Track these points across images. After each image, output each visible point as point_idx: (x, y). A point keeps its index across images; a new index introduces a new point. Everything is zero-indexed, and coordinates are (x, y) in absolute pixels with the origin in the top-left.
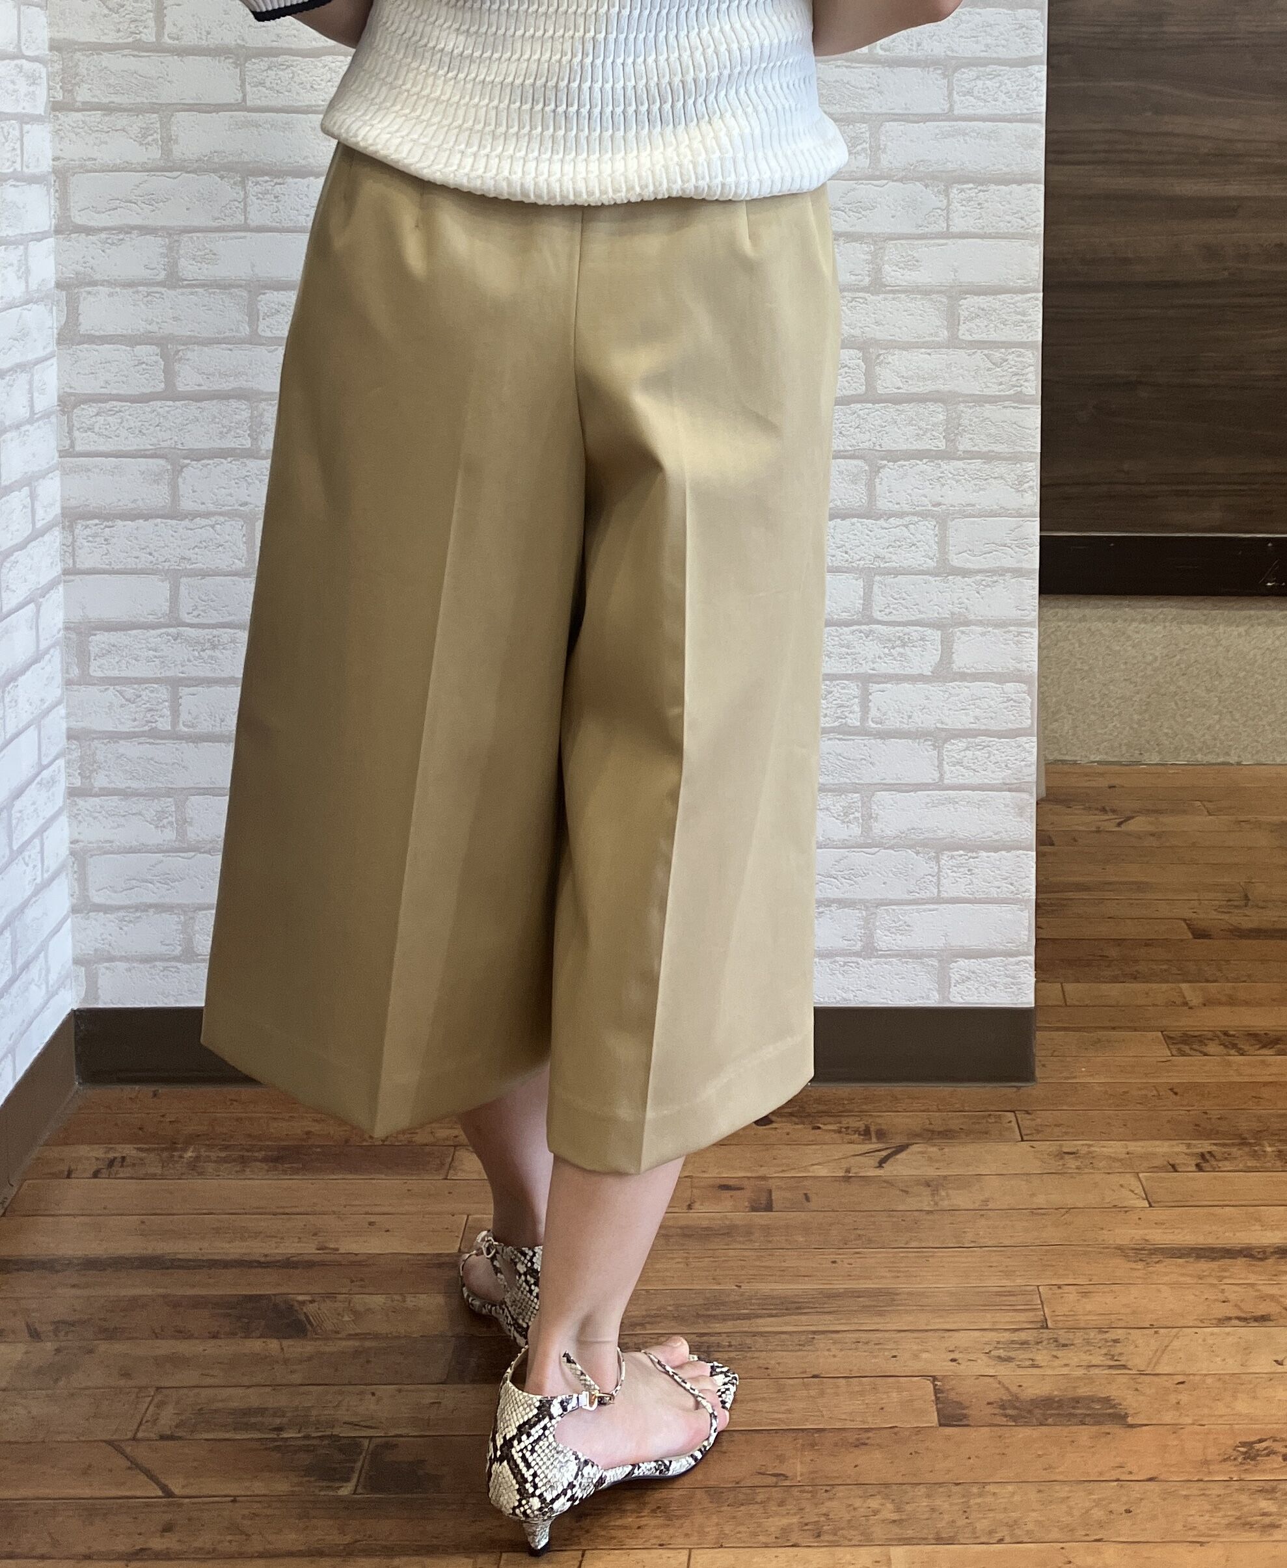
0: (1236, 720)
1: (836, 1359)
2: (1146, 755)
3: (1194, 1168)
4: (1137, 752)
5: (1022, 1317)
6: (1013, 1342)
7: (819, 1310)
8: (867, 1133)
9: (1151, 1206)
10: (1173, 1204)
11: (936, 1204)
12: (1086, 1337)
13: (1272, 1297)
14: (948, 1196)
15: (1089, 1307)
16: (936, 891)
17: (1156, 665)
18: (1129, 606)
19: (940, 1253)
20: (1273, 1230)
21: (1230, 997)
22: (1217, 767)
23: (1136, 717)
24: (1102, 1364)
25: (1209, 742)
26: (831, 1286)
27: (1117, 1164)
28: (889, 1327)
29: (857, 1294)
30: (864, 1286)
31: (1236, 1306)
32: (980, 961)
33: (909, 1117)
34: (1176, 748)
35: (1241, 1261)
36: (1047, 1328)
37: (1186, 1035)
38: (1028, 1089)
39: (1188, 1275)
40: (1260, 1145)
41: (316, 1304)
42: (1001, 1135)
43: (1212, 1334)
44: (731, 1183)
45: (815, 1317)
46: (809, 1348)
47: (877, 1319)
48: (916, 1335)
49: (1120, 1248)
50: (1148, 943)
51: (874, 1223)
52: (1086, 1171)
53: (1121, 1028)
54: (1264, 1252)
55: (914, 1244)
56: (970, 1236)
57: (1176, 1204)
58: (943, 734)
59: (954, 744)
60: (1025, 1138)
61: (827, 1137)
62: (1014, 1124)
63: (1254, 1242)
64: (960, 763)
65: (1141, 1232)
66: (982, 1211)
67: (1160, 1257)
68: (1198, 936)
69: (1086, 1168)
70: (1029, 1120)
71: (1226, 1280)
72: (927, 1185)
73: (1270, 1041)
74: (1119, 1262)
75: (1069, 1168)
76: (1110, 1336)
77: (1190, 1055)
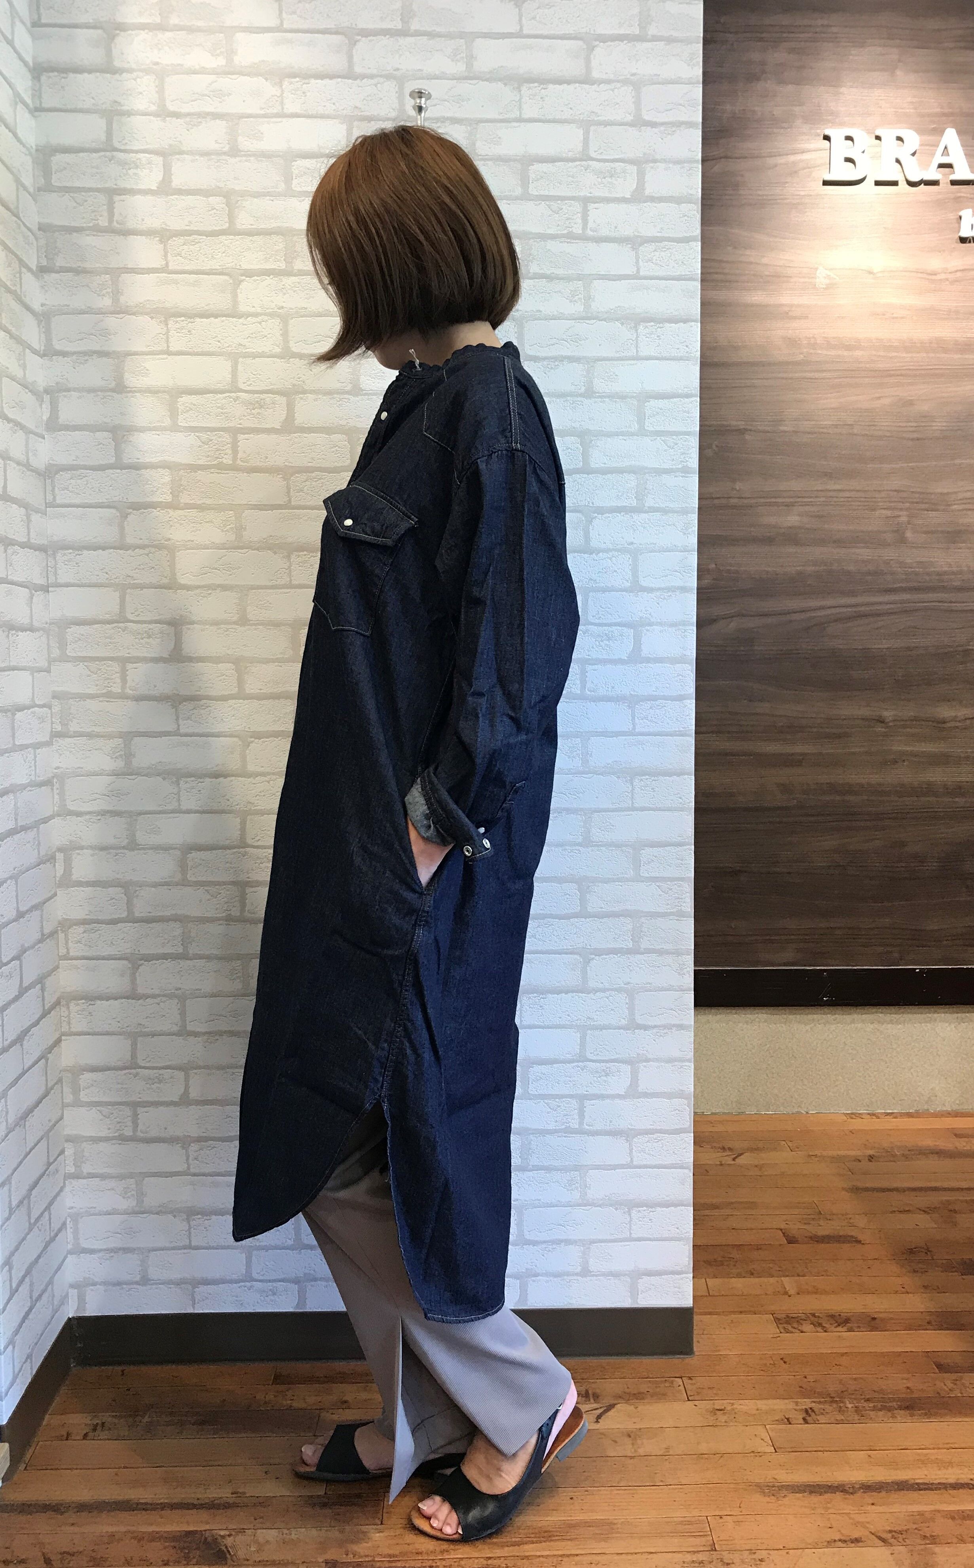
0: (804, 1085)
2: (748, 1108)
3: (802, 1421)
4: (742, 1106)
5: (698, 1541)
6: (693, 1562)
7: (563, 1537)
8: (588, 1395)
9: (776, 1452)
10: (791, 1450)
11: (635, 1451)
12: (741, 1557)
13: (863, 1525)
14: (642, 1444)
15: (742, 1534)
16: (629, 1233)
18: (735, 1013)
19: (641, 1490)
20: (857, 1470)
21: (814, 1287)
22: (794, 1116)
23: (742, 1084)
25: (788, 1099)
27: (750, 1418)
31: (839, 1531)
32: (658, 1278)
33: (613, 1383)
34: (767, 1103)
35: (839, 1496)
36: (715, 1550)
37: (788, 1317)
38: (689, 1360)
39: (805, 1507)
40: (843, 1402)
41: (232, 1538)
42: (675, 1397)
43: (824, 1554)
48: (630, 1557)
49: (758, 1485)
50: (759, 1247)
51: (595, 1467)
52: (731, 1423)
53: (745, 1312)
54: (853, 1488)
55: (622, 1483)
56: (658, 1478)
57: (793, 1450)
58: (633, 1132)
59: (638, 1138)
60: (690, 1398)
62: (682, 1388)
63: (846, 1479)
64: (643, 1150)
65: (771, 1472)
66: (666, 1455)
67: (785, 1492)
68: (790, 1242)
69: (731, 1421)
70: (691, 1384)
71: (830, 1511)
72: (630, 1436)
73: (842, 1321)
74: (758, 1497)
75: (720, 1422)
76: (756, 1556)
77: (792, 1332)
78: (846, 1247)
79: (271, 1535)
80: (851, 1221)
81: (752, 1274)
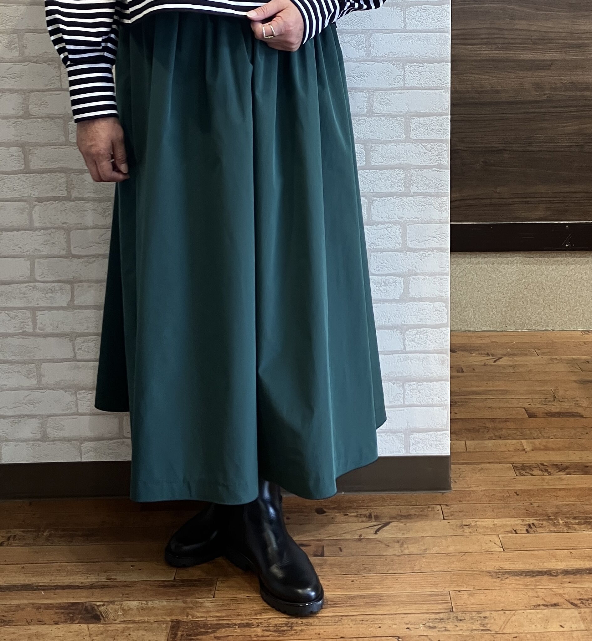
0: (552, 310)
1: (352, 629)
2: (509, 327)
3: (525, 532)
4: (504, 325)
5: (441, 606)
6: (436, 619)
7: (345, 605)
8: (370, 516)
9: (504, 551)
10: (515, 550)
11: (402, 552)
12: (471, 616)
13: (560, 595)
14: (408, 547)
15: (473, 601)
16: (402, 401)
17: (512, 284)
18: (499, 257)
19: (403, 576)
20: (561, 561)
21: (545, 446)
22: (543, 332)
23: (504, 309)
24: (478, 628)
25: (538, 320)
26: (351, 593)
27: (489, 530)
28: (378, 612)
29: (363, 597)
30: (366, 593)
31: (542, 599)
32: (424, 434)
33: (390, 509)
34: (523, 323)
35: (546, 577)
36: (453, 611)
37: (523, 465)
38: (448, 494)
39: (521, 585)
40: (557, 520)
41: (105, 606)
42: (434, 517)
43: (531, 613)
44: (304, 543)
45: (343, 609)
46: (340, 624)
47: (372, 609)
48: (390, 616)
49: (489, 572)
50: (507, 420)
51: (372, 562)
52: (474, 534)
53: (493, 462)
54: (557, 572)
55: (390, 572)
56: (417, 568)
58: (405, 327)
59: (410, 332)
60: (445, 518)
61: (351, 519)
62: (440, 511)
63: (552, 568)
64: (413, 340)
65: (499, 563)
66: (424, 554)
67: (508, 576)
68: (530, 417)
69: (474, 532)
70: (447, 509)
71: (538, 587)
72: (398, 542)
73: (562, 468)
74: (488, 579)
75: (466, 533)
76: (482, 615)
77: (525, 475)
78: (572, 419)
79: (134, 604)
80: (578, 402)
81: (500, 438)
